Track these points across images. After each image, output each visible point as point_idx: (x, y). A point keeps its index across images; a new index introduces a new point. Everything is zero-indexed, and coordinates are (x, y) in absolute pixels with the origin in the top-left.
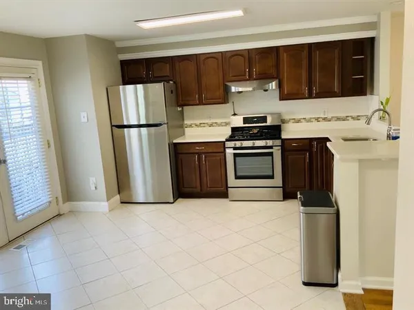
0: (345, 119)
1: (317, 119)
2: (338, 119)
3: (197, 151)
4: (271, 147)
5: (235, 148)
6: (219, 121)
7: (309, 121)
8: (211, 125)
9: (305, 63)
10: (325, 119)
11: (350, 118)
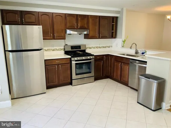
0: (105, 47)
1: (97, 47)
2: (103, 47)
3: (57, 63)
4: (90, 59)
5: (76, 61)
6: (58, 48)
7: (94, 48)
8: (53, 50)
9: (98, 24)
10: (99, 47)
11: (107, 47)
